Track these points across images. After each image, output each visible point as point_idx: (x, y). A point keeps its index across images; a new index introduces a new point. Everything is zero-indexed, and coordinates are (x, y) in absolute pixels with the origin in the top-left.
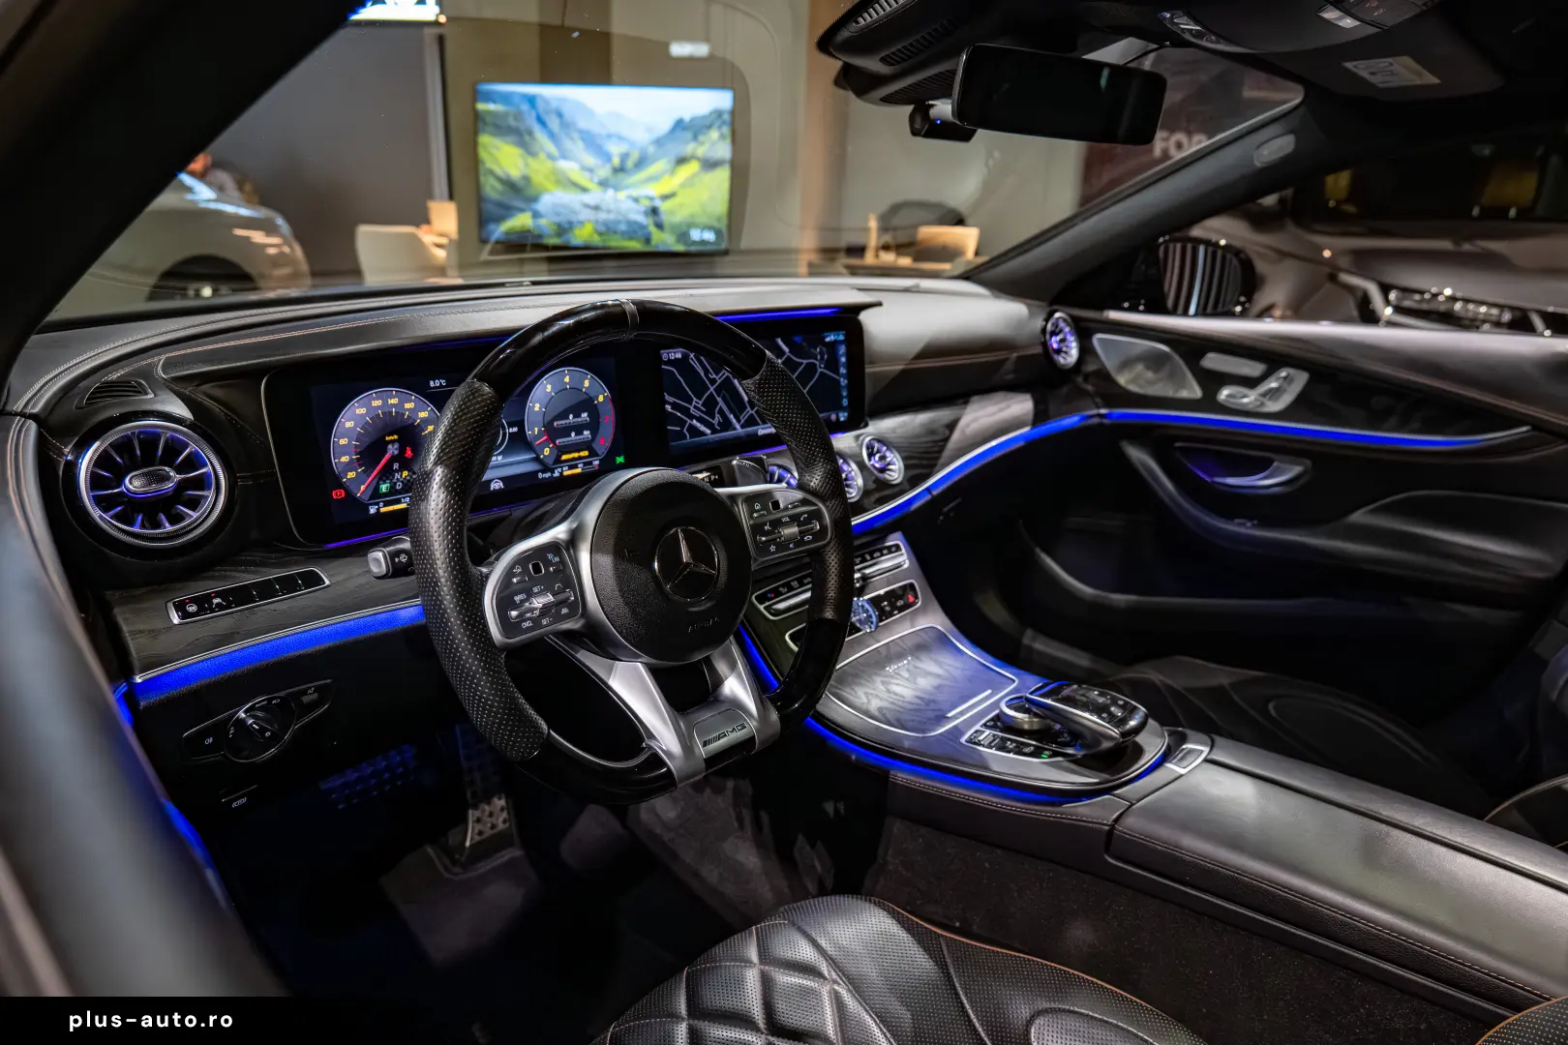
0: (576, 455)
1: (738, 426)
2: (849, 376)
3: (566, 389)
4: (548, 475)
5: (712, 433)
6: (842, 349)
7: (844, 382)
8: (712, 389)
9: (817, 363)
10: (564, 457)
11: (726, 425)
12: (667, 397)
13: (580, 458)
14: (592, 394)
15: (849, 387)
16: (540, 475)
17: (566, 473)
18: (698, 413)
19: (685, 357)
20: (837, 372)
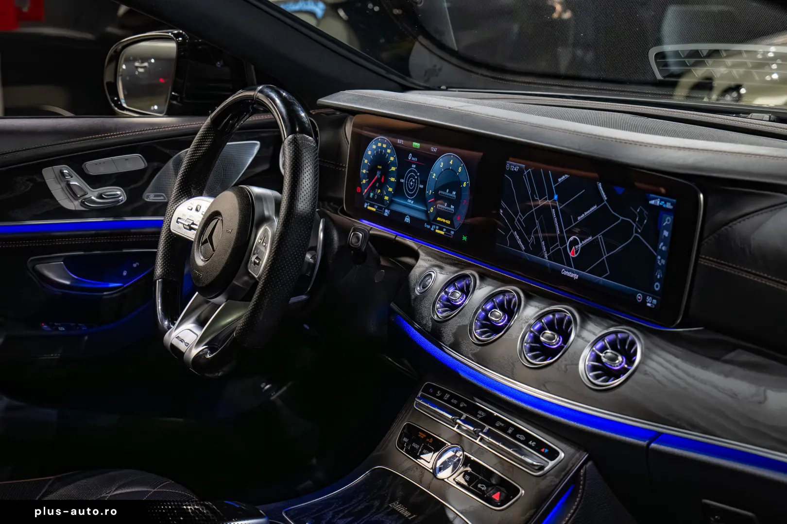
0: (444, 221)
1: (546, 256)
2: (670, 256)
3: (449, 169)
4: (429, 227)
5: (525, 251)
6: (668, 220)
7: (661, 261)
8: (534, 210)
9: (635, 225)
10: (439, 219)
11: (537, 250)
12: (503, 204)
13: (445, 224)
14: (461, 179)
15: (667, 268)
16: (426, 225)
17: (437, 231)
18: (519, 227)
19: (521, 171)
20: (656, 247)
